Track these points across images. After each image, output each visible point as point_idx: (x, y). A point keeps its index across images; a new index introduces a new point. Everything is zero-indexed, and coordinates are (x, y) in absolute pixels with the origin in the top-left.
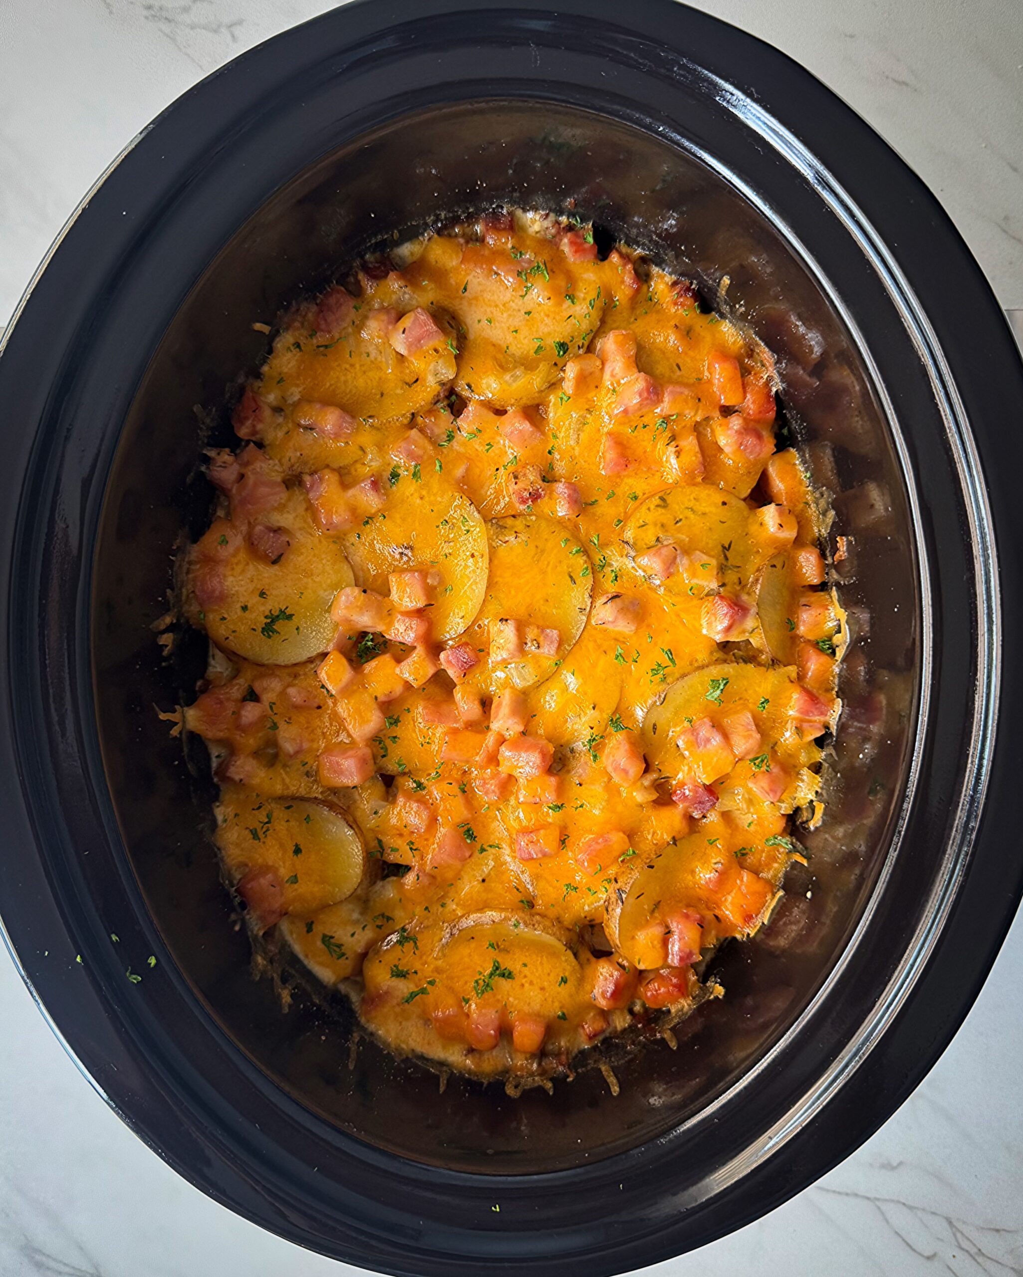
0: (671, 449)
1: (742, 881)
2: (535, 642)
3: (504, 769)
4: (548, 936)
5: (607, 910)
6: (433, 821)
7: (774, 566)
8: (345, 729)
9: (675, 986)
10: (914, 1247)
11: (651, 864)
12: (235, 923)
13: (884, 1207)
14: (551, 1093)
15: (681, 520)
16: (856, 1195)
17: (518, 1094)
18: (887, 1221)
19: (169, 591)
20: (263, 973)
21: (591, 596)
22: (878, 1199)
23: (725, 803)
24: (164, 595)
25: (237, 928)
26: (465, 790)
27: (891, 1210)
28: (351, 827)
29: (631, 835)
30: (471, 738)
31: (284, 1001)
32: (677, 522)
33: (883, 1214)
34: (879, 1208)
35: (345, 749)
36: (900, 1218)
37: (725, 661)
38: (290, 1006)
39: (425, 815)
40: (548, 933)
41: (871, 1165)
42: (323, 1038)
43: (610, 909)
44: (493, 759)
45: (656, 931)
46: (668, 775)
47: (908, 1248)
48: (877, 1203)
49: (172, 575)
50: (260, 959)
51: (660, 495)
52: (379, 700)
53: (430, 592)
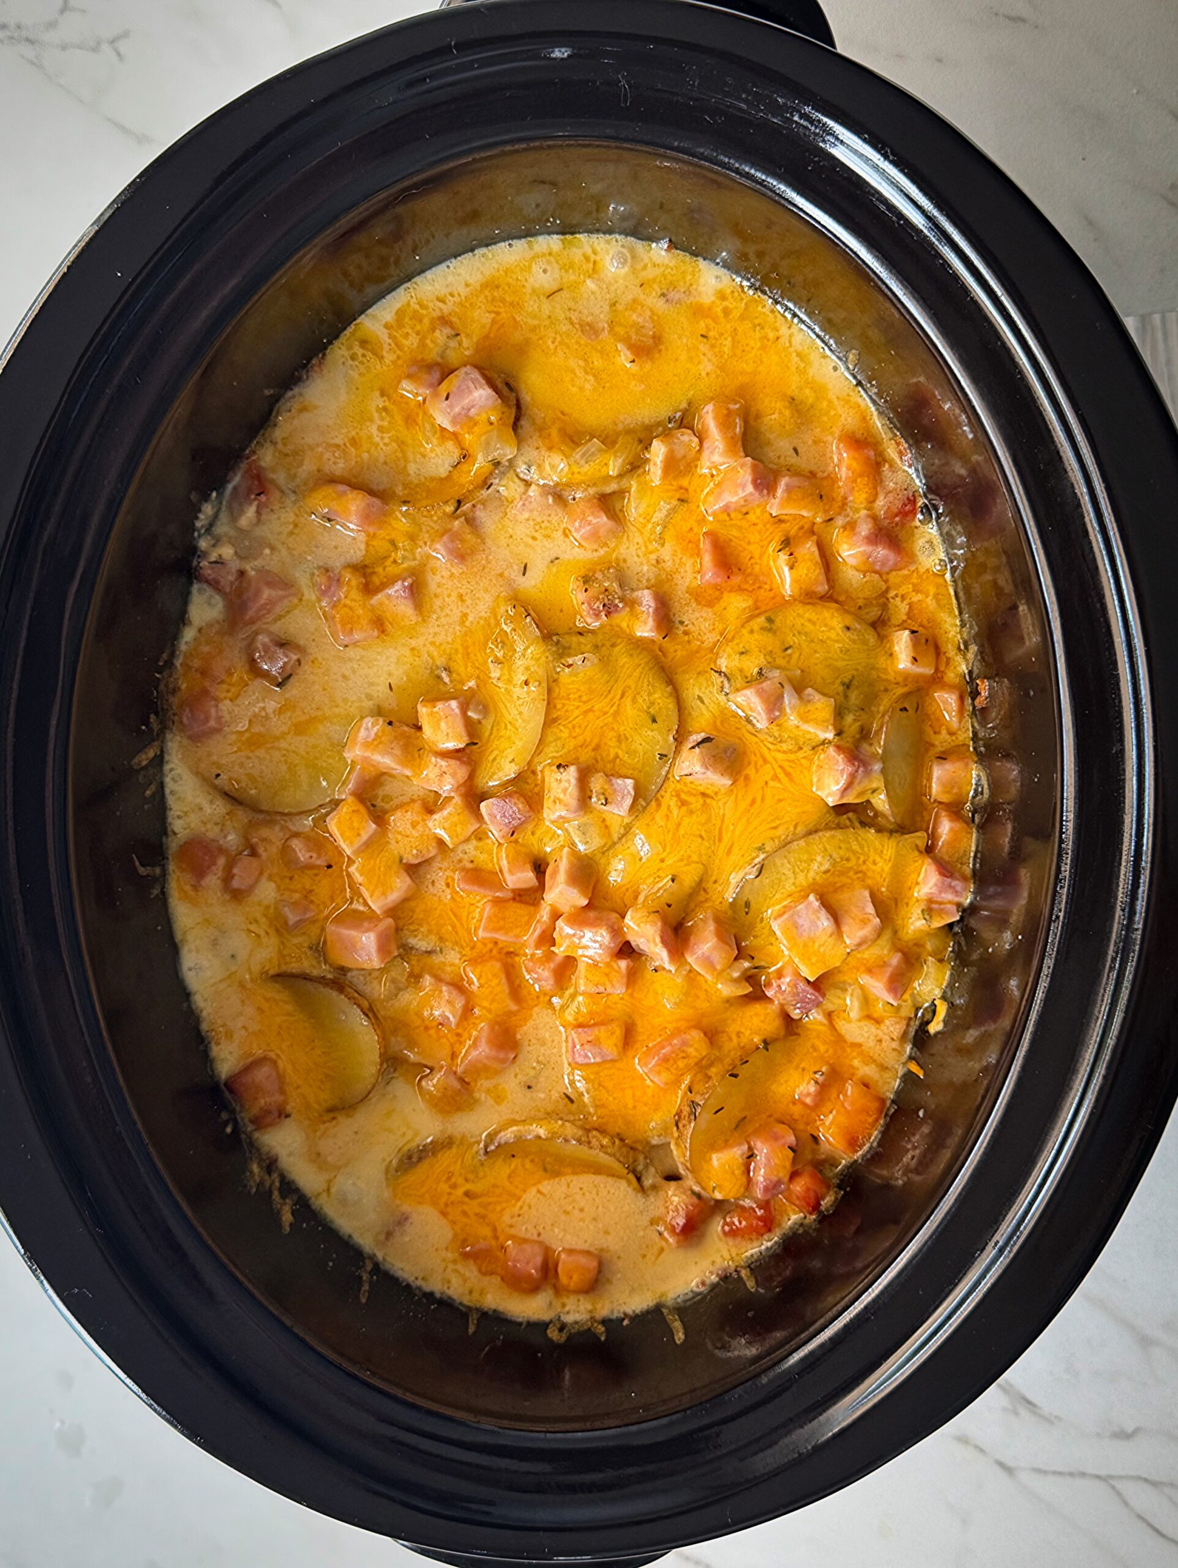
0: (783, 557)
1: (845, 1095)
2: (602, 797)
3: (560, 951)
4: (607, 1157)
5: (677, 1125)
6: (468, 1010)
7: (905, 709)
8: (361, 895)
9: (760, 1218)
10: (1165, 1532)
11: (735, 1072)
12: (226, 1123)
13: (1120, 1485)
14: (603, 1338)
15: (790, 647)
16: (1083, 1475)
17: (563, 1340)
18: (1126, 1503)
19: (153, 717)
20: (261, 1183)
21: (675, 739)
22: (1111, 1477)
23: (832, 1001)
24: (147, 723)
25: (229, 1130)
26: (511, 974)
27: (1130, 1490)
28: (367, 1015)
29: (712, 1035)
30: (518, 911)
31: (284, 1219)
32: (786, 649)
33: (1119, 1494)
34: (1113, 1487)
35: (360, 919)
36: (1142, 1498)
37: (839, 827)
38: (291, 1225)
39: (459, 1003)
40: (606, 1153)
41: (1098, 1435)
42: (331, 1264)
43: (680, 1125)
44: (547, 939)
45: (737, 1153)
46: (763, 964)
47: (1155, 1534)
48: (1112, 1482)
49: (157, 698)
50: (255, 1168)
51: (767, 614)
52: (404, 861)
53: (472, 729)
